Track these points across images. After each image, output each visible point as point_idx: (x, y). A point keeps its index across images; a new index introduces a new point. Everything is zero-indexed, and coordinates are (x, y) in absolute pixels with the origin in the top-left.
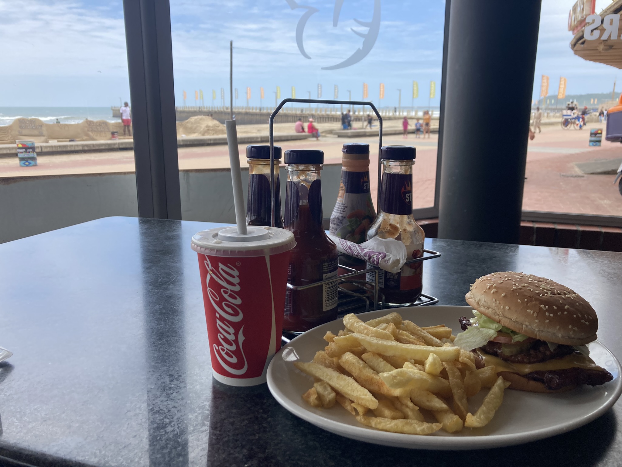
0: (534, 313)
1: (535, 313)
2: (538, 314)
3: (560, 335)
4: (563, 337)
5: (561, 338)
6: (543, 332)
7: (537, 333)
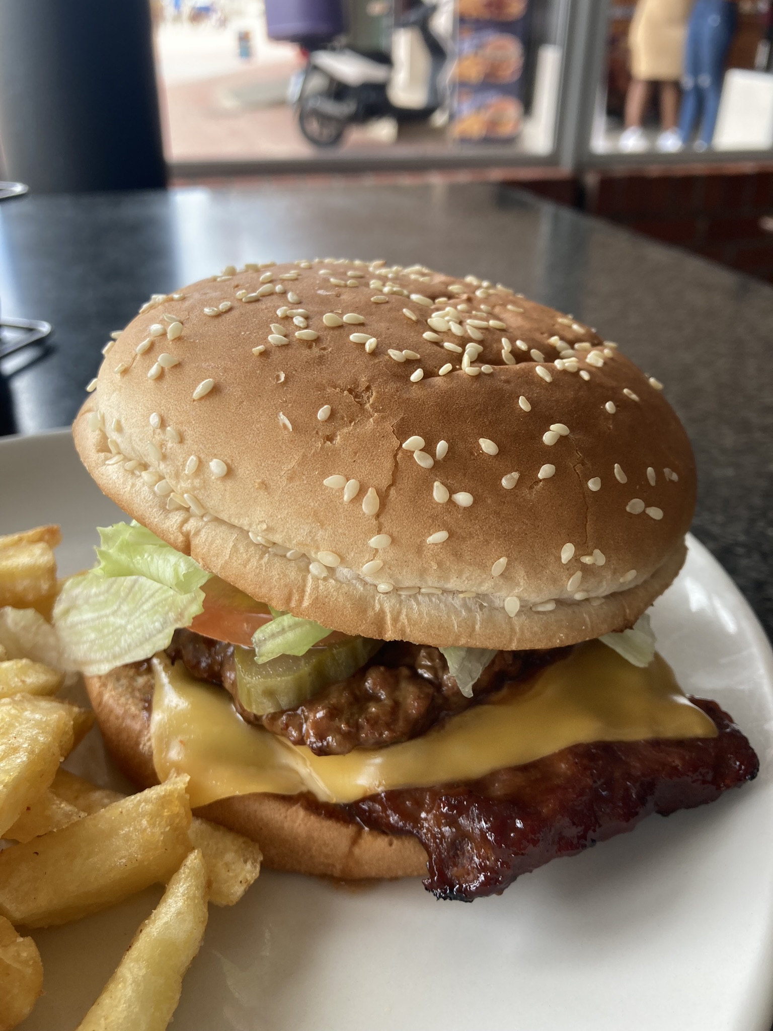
0: (361, 492)
1: (371, 493)
2: (383, 498)
3: (512, 605)
4: (527, 609)
5: (519, 614)
6: (420, 598)
7: (387, 608)
